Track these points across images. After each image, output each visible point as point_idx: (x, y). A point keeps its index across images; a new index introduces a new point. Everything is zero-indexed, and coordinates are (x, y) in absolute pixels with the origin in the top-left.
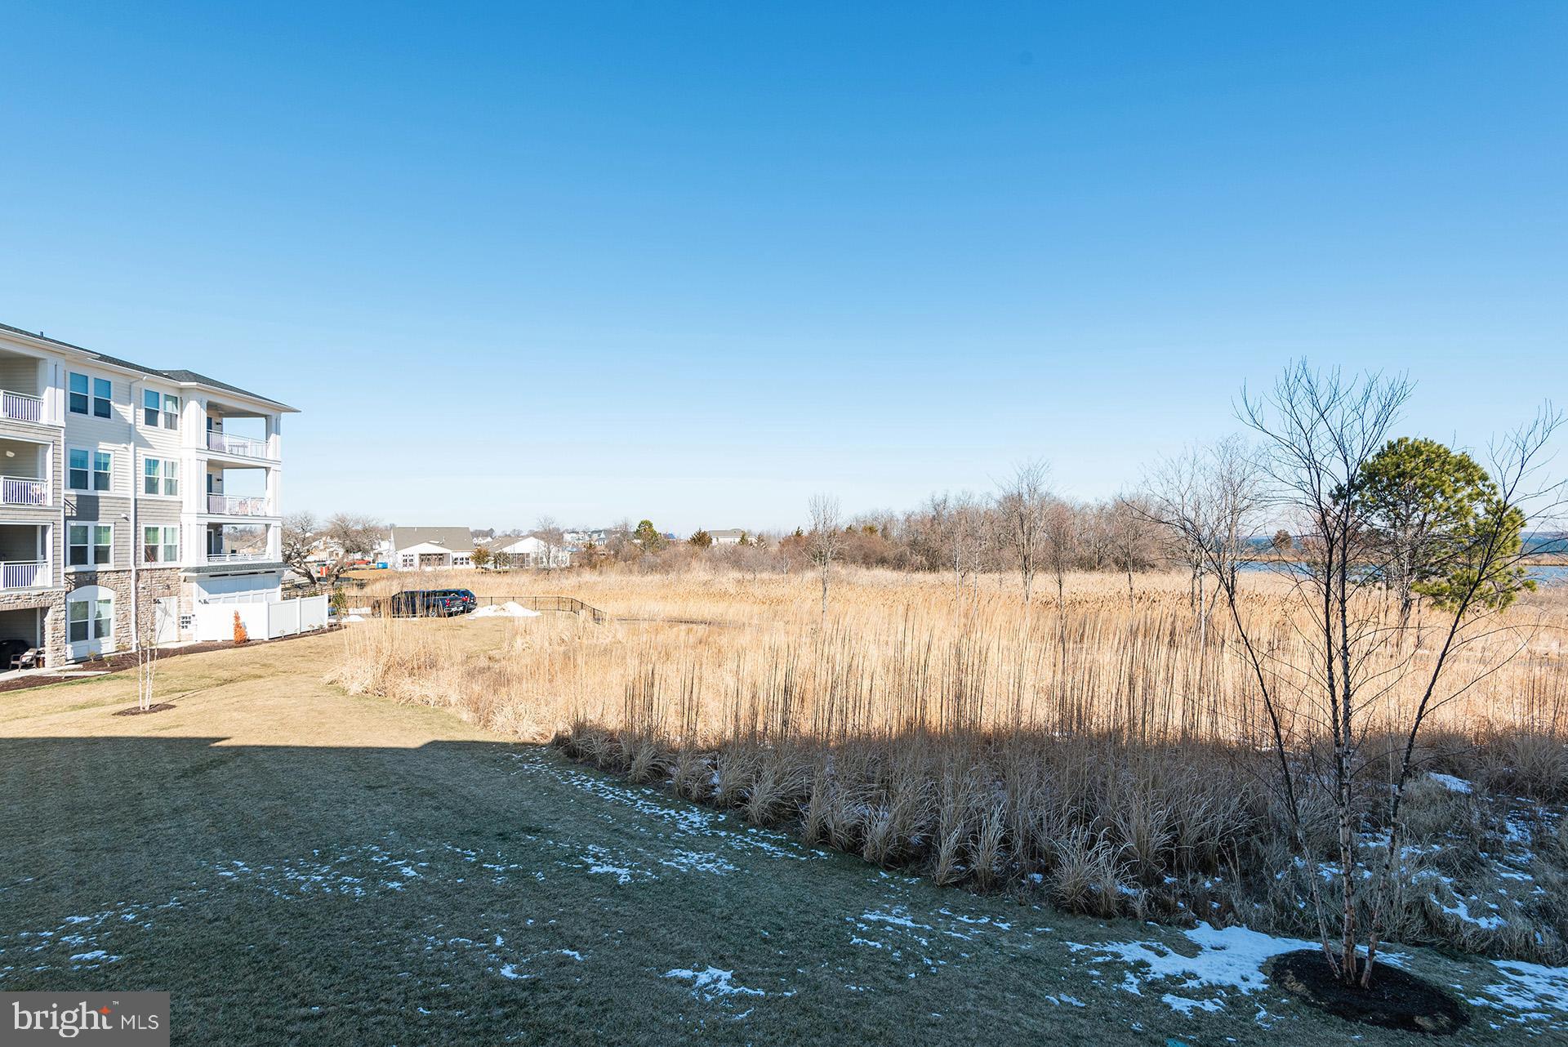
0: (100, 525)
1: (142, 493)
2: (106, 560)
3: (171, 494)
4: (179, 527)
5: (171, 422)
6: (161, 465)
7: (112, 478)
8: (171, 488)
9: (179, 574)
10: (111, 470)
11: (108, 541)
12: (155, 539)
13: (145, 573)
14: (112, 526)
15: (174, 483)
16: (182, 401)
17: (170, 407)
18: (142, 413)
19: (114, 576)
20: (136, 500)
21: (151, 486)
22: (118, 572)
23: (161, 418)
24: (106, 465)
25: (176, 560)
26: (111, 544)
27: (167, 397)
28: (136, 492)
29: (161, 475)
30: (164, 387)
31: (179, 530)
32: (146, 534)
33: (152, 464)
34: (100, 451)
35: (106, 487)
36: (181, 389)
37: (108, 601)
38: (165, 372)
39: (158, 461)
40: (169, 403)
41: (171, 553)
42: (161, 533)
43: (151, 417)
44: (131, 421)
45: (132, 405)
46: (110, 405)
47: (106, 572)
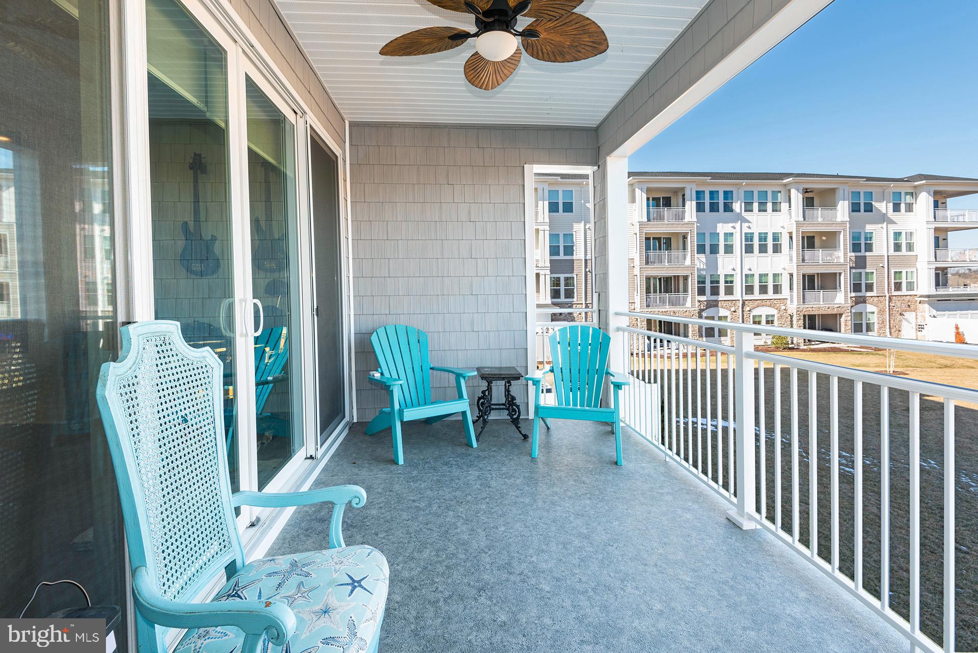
0: (867, 271)
1: (892, 252)
2: (872, 290)
3: (910, 251)
4: (915, 270)
5: (909, 208)
6: (903, 235)
7: (874, 245)
8: (910, 247)
9: (916, 299)
10: (873, 241)
11: (872, 280)
12: (900, 278)
13: (894, 298)
14: (875, 271)
15: (912, 244)
16: (916, 194)
17: (909, 199)
18: (891, 205)
19: (876, 299)
20: (888, 256)
21: (897, 247)
22: (878, 297)
23: (903, 206)
24: (871, 238)
25: (913, 290)
26: (875, 281)
27: (907, 194)
28: (888, 251)
29: (903, 241)
30: (904, 188)
31: (915, 272)
32: (895, 275)
33: (897, 235)
34: (866, 231)
35: (871, 250)
36: (915, 187)
37: (873, 313)
38: (906, 178)
39: (901, 233)
40: (908, 197)
41: (910, 286)
42: (904, 275)
43: (896, 208)
44: (884, 211)
45: (885, 202)
46: (872, 205)
47: (872, 297)
